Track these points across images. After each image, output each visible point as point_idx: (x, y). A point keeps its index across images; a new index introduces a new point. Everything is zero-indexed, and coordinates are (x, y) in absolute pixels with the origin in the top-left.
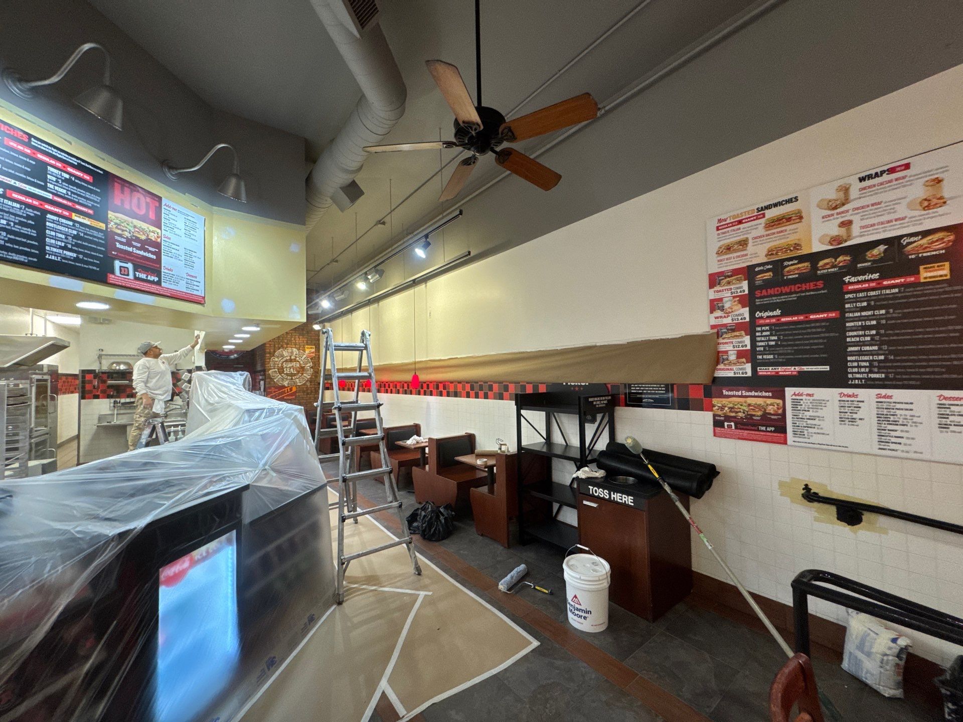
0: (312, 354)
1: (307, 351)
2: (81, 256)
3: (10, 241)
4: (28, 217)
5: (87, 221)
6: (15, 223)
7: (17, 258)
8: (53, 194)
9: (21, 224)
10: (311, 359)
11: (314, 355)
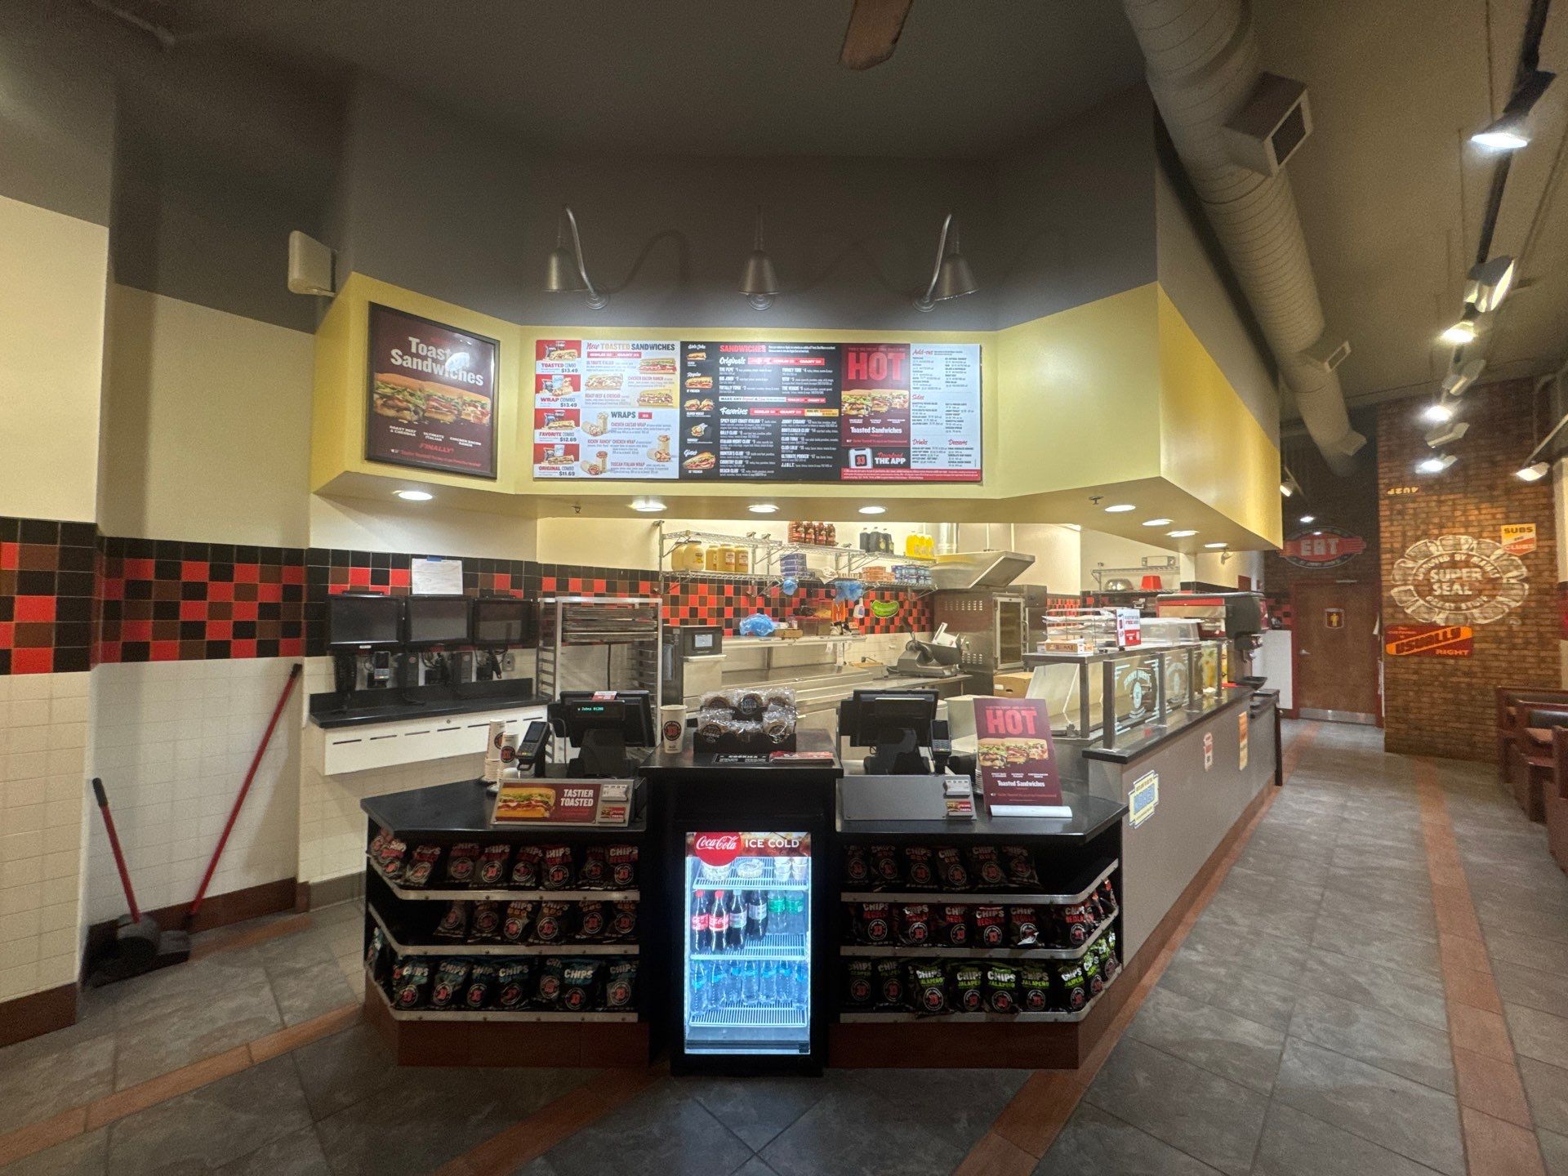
0: (1525, 547)
1: (1508, 540)
2: (813, 456)
3: (754, 459)
4: (767, 429)
5: (819, 413)
6: (757, 440)
7: (757, 475)
8: (787, 396)
9: (763, 438)
10: (1523, 558)
11: (1533, 547)
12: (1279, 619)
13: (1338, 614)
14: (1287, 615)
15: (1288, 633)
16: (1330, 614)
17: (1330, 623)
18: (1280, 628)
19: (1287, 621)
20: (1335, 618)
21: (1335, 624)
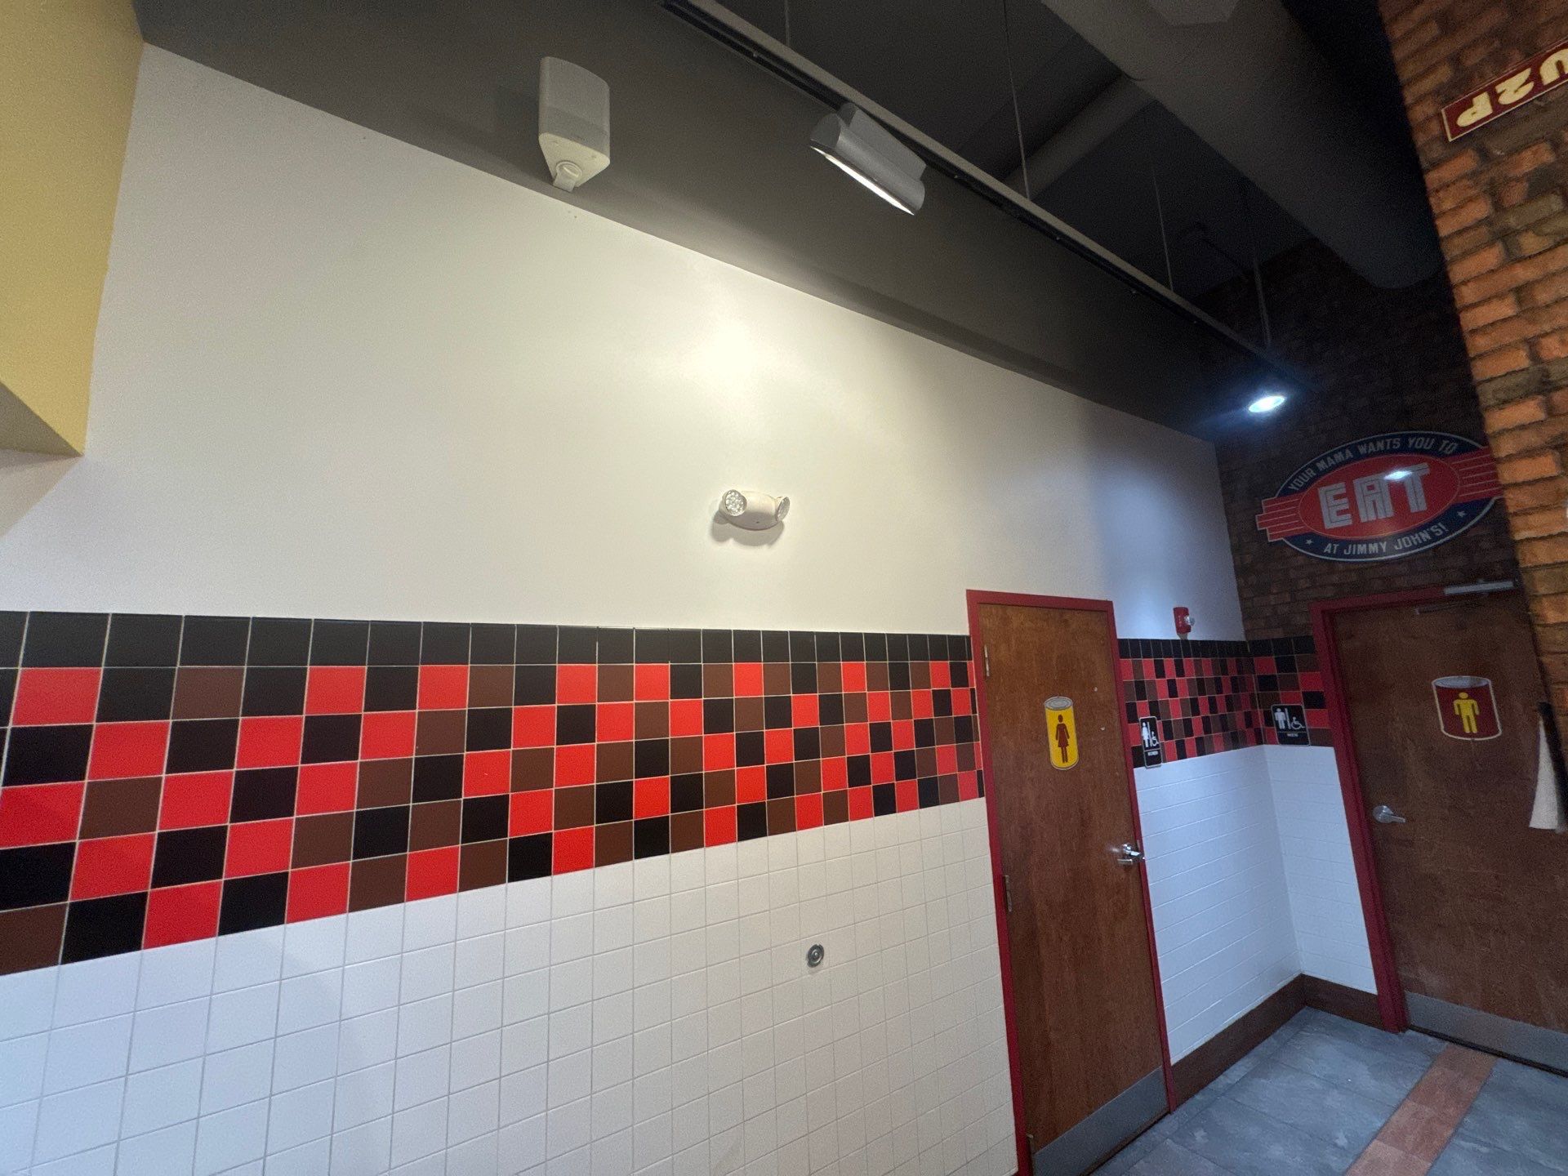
12: (1295, 712)
13: (1474, 693)
14: (1314, 700)
15: (1326, 757)
16: (1448, 695)
17: (1454, 723)
18: (1301, 740)
19: (1313, 719)
20: (1466, 708)
21: (1470, 726)
